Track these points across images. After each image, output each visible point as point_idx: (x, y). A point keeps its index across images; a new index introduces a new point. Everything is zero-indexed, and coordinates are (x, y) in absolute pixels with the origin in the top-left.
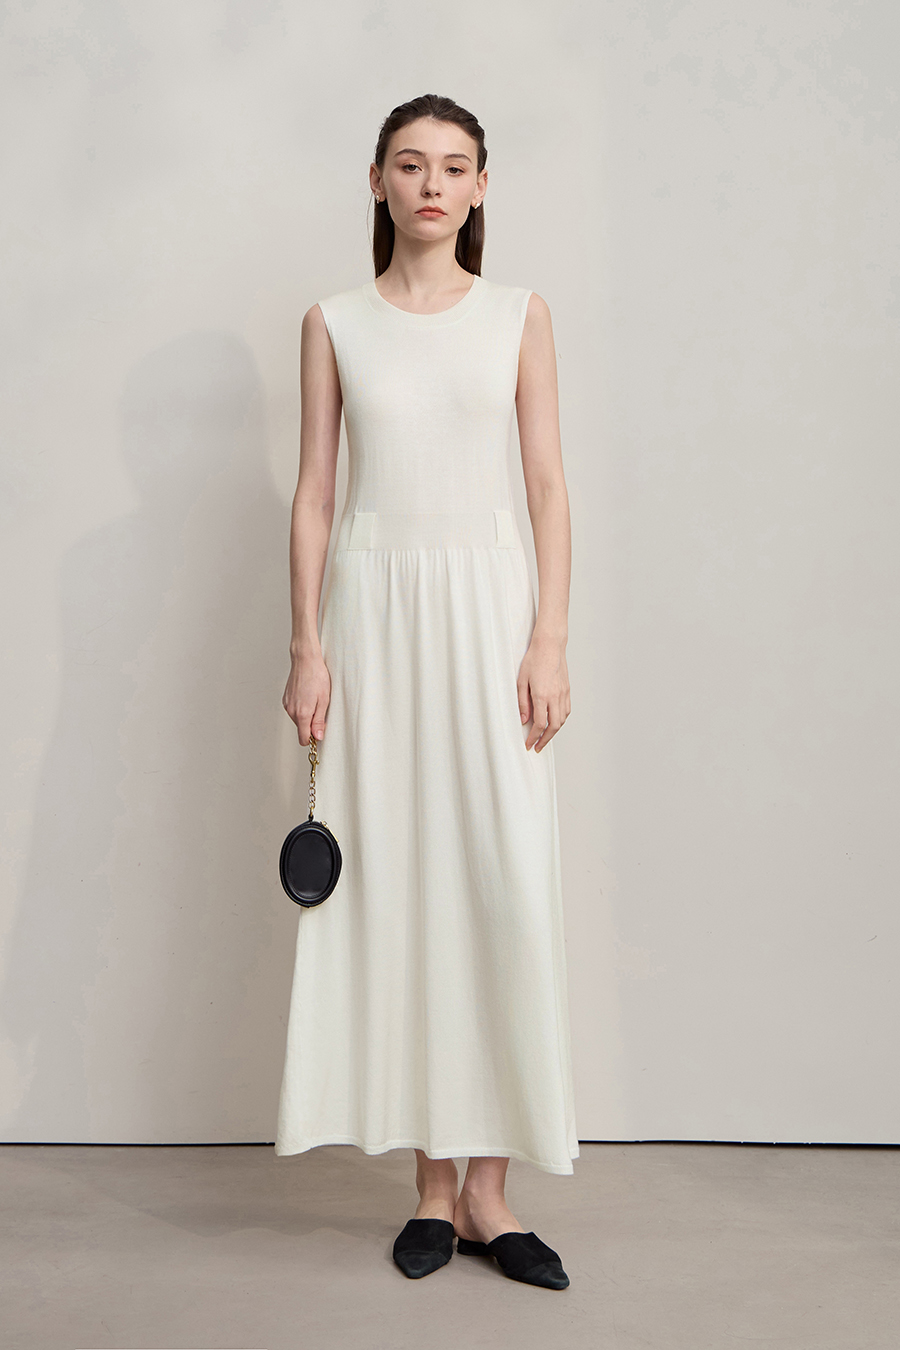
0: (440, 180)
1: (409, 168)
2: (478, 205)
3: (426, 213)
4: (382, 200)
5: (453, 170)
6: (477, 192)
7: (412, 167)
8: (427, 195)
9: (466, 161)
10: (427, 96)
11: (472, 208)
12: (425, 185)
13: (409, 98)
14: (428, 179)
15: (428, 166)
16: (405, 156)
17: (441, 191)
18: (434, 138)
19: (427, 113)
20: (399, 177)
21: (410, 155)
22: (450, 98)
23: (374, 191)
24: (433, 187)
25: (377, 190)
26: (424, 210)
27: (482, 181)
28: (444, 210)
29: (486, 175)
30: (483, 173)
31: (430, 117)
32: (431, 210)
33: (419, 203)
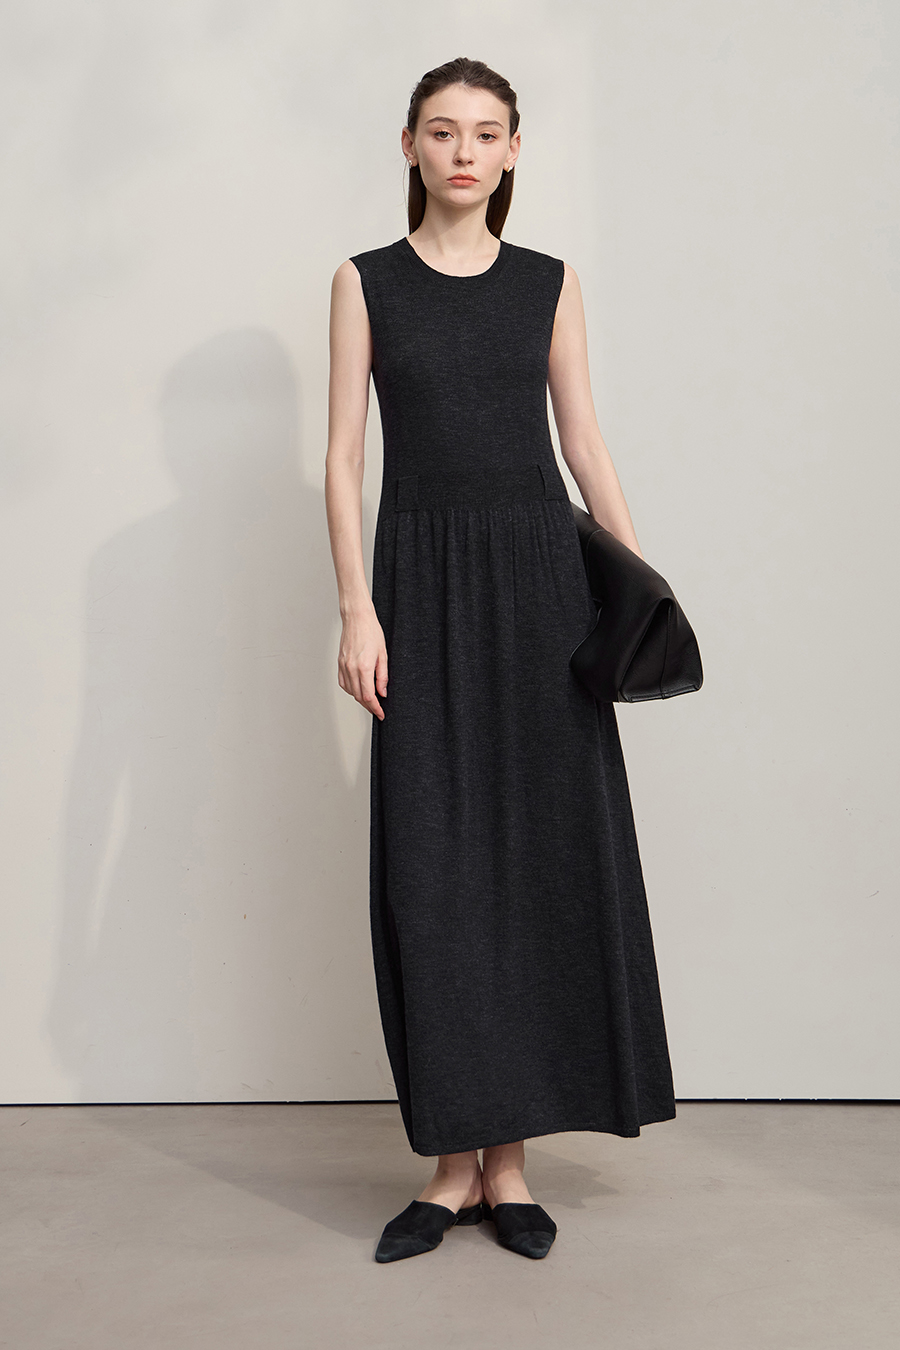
0: (473, 148)
1: (441, 135)
2: (511, 168)
3: (458, 181)
4: (414, 165)
5: (486, 136)
6: (510, 154)
7: (444, 134)
9: (498, 127)
10: (457, 61)
11: (504, 171)
12: (457, 153)
13: (438, 64)
14: (460, 147)
15: (459, 133)
16: (436, 124)
17: (473, 159)
18: (466, 104)
19: (458, 79)
20: (430, 144)
21: (442, 123)
22: (481, 61)
23: (407, 155)
24: (465, 155)
26: (455, 178)
27: (514, 143)
28: (476, 177)
29: (518, 138)
30: (516, 135)
31: (462, 84)
32: (463, 178)
33: (451, 171)
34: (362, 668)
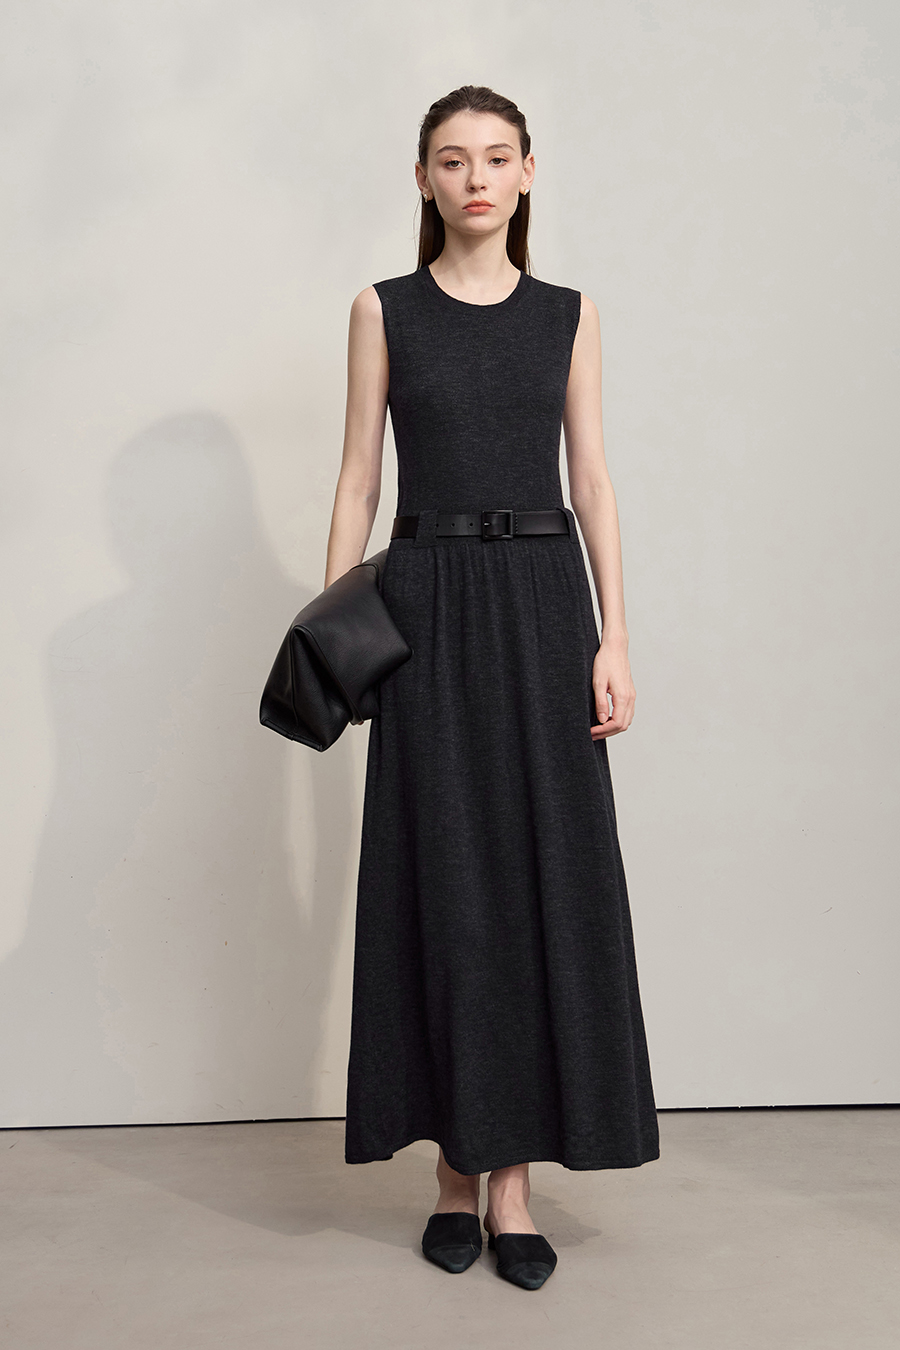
0: (484, 173)
1: (451, 165)
2: (527, 191)
3: (473, 208)
4: (431, 198)
5: (497, 161)
6: (525, 177)
7: (455, 163)
8: (472, 189)
9: (508, 150)
10: (462, 89)
11: (521, 195)
12: (469, 180)
13: (445, 93)
14: (471, 173)
15: (470, 160)
16: (446, 154)
17: (485, 184)
18: (476, 130)
19: (464, 106)
20: (443, 175)
21: (451, 152)
22: (486, 87)
23: (422, 190)
24: (477, 181)
25: (424, 189)
26: (471, 205)
27: (528, 165)
28: (491, 203)
29: (532, 159)
30: (529, 157)
31: (468, 110)
32: (478, 204)
33: (466, 199)
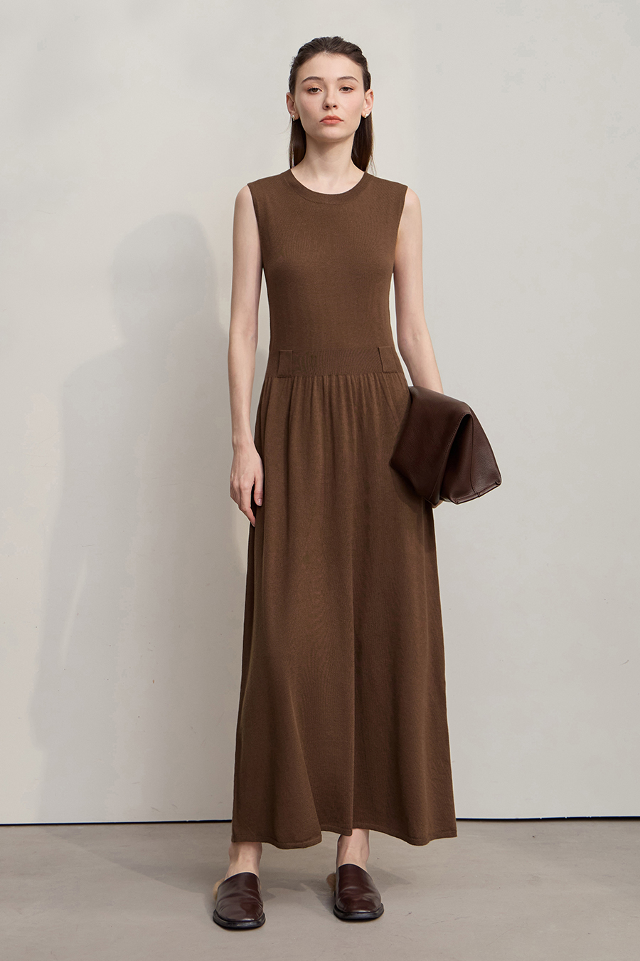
0: (335, 96)
1: (313, 91)
2: (367, 115)
3: (328, 121)
4: (297, 118)
5: (346, 89)
6: (366, 106)
7: (315, 90)
8: (327, 107)
9: (354, 81)
10: (322, 38)
11: (362, 118)
12: (324, 101)
14: (327, 96)
15: (326, 87)
16: (309, 83)
17: (337, 104)
18: (331, 67)
19: (323, 50)
20: (306, 98)
21: (312, 81)
23: (290, 113)
24: (331, 101)
25: (293, 112)
26: (326, 119)
27: (369, 98)
28: (341, 118)
29: (371, 93)
30: (369, 91)
31: (325, 52)
32: (331, 118)
33: (322, 114)
34: (242, 487)
